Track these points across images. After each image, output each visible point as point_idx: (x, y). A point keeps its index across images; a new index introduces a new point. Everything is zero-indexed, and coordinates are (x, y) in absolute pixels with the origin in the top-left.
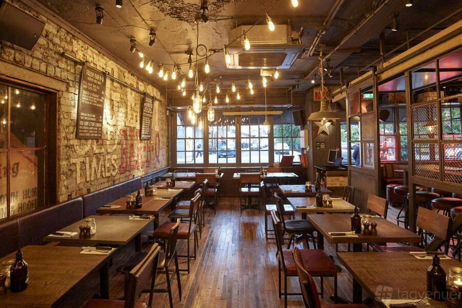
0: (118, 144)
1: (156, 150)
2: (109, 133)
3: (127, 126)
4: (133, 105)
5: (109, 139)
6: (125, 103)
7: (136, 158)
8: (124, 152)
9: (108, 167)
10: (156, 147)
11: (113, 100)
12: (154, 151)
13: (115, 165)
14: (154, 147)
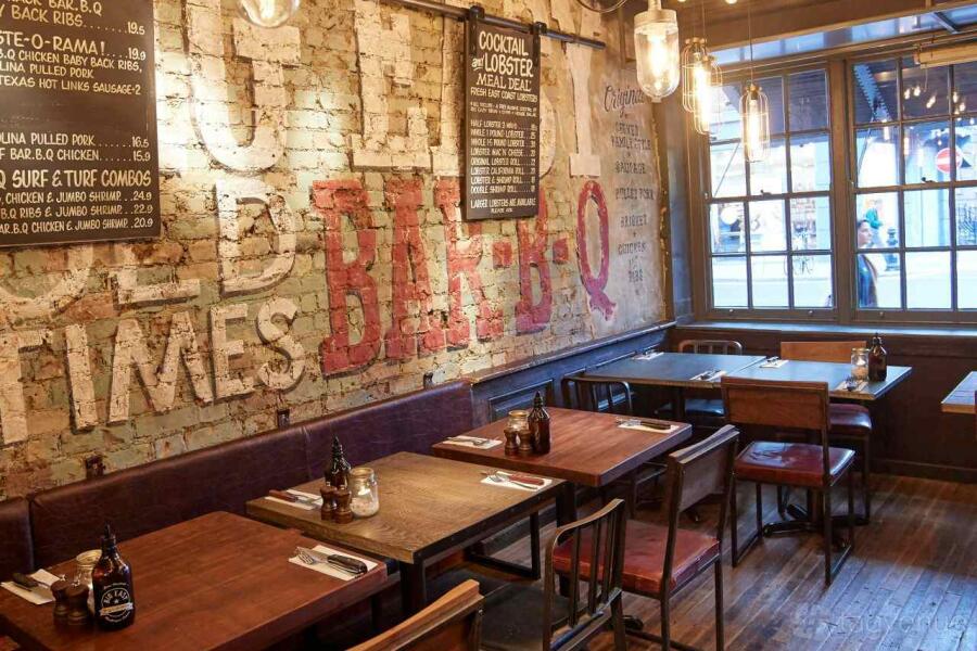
0: (299, 250)
1: (582, 255)
2: (227, 206)
3: (364, 169)
4: (404, 72)
5: (232, 231)
6: (344, 65)
7: (440, 303)
8: (346, 281)
9: (233, 357)
10: (582, 244)
11: (248, 61)
12: (573, 263)
13: (287, 342)
14: (572, 245)
